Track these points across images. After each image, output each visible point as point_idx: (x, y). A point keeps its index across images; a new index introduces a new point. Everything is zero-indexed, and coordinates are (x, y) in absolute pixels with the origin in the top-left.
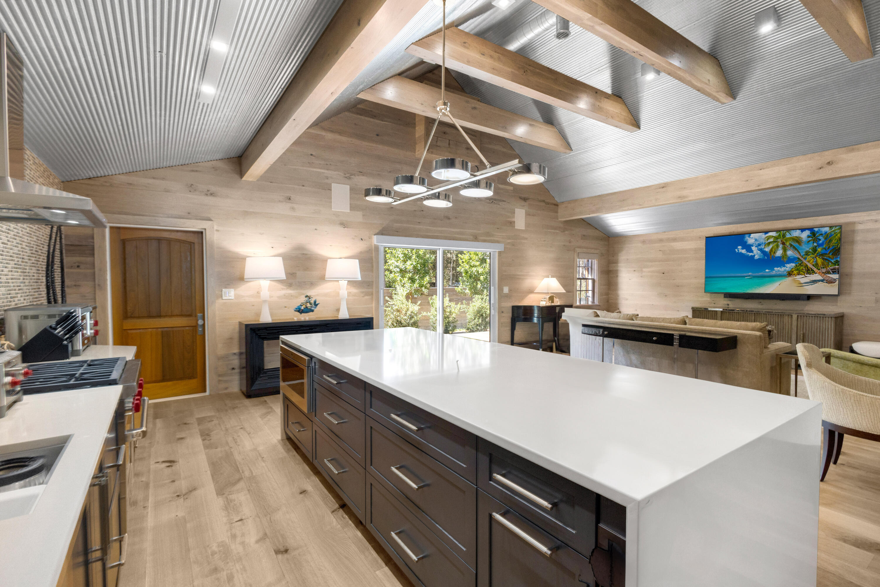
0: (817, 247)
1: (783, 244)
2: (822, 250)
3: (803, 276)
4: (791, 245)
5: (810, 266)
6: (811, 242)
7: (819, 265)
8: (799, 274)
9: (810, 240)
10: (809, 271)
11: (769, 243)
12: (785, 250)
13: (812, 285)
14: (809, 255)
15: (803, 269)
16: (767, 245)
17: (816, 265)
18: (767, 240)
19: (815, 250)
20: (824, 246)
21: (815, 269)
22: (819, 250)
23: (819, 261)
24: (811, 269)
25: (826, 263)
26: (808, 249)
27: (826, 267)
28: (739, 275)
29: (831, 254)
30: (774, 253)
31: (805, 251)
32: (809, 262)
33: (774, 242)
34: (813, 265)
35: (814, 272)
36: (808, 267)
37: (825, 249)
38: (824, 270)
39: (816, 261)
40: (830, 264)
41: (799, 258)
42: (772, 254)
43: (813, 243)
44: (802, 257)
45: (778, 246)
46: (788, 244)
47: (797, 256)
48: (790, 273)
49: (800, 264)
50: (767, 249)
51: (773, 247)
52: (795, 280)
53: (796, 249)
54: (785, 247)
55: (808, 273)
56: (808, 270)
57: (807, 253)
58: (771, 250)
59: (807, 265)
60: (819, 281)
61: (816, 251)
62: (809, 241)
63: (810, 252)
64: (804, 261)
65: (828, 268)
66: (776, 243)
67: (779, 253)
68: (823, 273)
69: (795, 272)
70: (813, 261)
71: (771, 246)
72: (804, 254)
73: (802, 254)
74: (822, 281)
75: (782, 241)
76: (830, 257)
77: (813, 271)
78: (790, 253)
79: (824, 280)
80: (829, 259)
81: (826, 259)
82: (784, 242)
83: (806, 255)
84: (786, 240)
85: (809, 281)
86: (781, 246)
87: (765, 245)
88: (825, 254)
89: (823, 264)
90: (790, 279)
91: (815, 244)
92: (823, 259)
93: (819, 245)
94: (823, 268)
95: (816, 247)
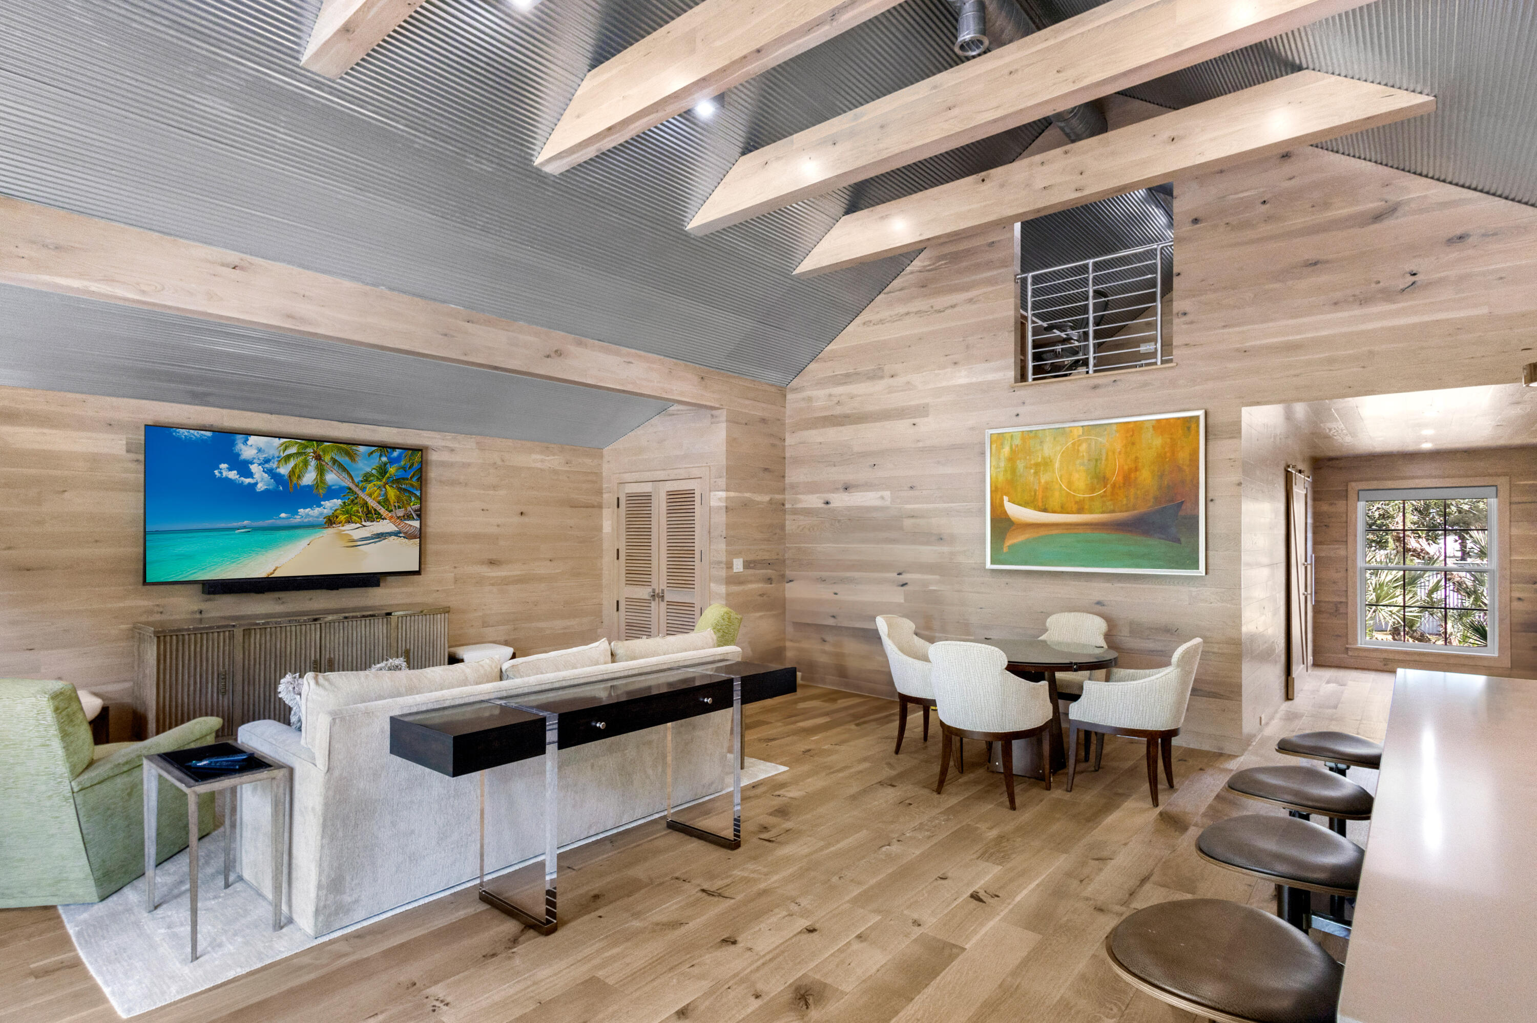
0: (388, 466)
1: (318, 458)
2: (397, 470)
3: (358, 525)
4: (334, 461)
5: (372, 503)
6: (376, 455)
7: (392, 502)
8: (349, 521)
9: (374, 451)
10: (371, 515)
11: (288, 457)
12: (321, 471)
13: (375, 542)
14: (370, 482)
15: (358, 512)
16: (283, 461)
17: (385, 502)
18: (284, 451)
19: (383, 471)
20: (403, 463)
21: (383, 511)
22: (392, 470)
23: (392, 493)
24: (375, 510)
25: (404, 498)
26: (369, 470)
27: (404, 506)
28: (223, 525)
29: (415, 479)
30: (299, 477)
31: (363, 472)
32: (370, 495)
33: (298, 454)
34: (379, 503)
35: (380, 517)
36: (368, 507)
37: (404, 468)
38: (400, 513)
39: (386, 494)
40: (413, 499)
41: (350, 489)
42: (295, 480)
43: (381, 456)
44: (357, 486)
45: (306, 463)
46: (327, 458)
47: (347, 483)
48: (330, 520)
49: (353, 501)
50: (284, 470)
51: (296, 465)
52: (340, 535)
53: (345, 470)
54: (321, 465)
55: (368, 519)
56: (369, 512)
57: (367, 478)
58: (293, 472)
59: (366, 503)
60: (390, 534)
61: (386, 473)
62: (372, 453)
63: (373, 475)
64: (361, 495)
65: (409, 509)
66: (302, 458)
67: (309, 478)
68: (398, 518)
69: (342, 518)
70: (379, 495)
71: (292, 464)
72: (361, 479)
73: (356, 480)
74: (396, 534)
75: (314, 452)
76: (412, 486)
77: (379, 514)
78: (332, 477)
79: (400, 533)
80: (411, 490)
81: (405, 490)
82: (319, 455)
83: (366, 481)
84: (323, 451)
85: (369, 535)
86: (313, 463)
87: (279, 461)
88: (404, 479)
89: (399, 500)
90: (330, 531)
91: (384, 459)
92: (400, 489)
93: (392, 461)
94: (399, 507)
95: (385, 464)
